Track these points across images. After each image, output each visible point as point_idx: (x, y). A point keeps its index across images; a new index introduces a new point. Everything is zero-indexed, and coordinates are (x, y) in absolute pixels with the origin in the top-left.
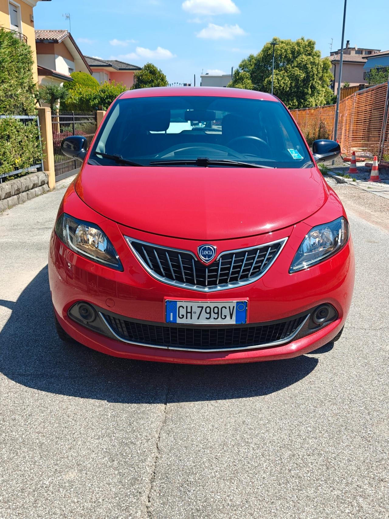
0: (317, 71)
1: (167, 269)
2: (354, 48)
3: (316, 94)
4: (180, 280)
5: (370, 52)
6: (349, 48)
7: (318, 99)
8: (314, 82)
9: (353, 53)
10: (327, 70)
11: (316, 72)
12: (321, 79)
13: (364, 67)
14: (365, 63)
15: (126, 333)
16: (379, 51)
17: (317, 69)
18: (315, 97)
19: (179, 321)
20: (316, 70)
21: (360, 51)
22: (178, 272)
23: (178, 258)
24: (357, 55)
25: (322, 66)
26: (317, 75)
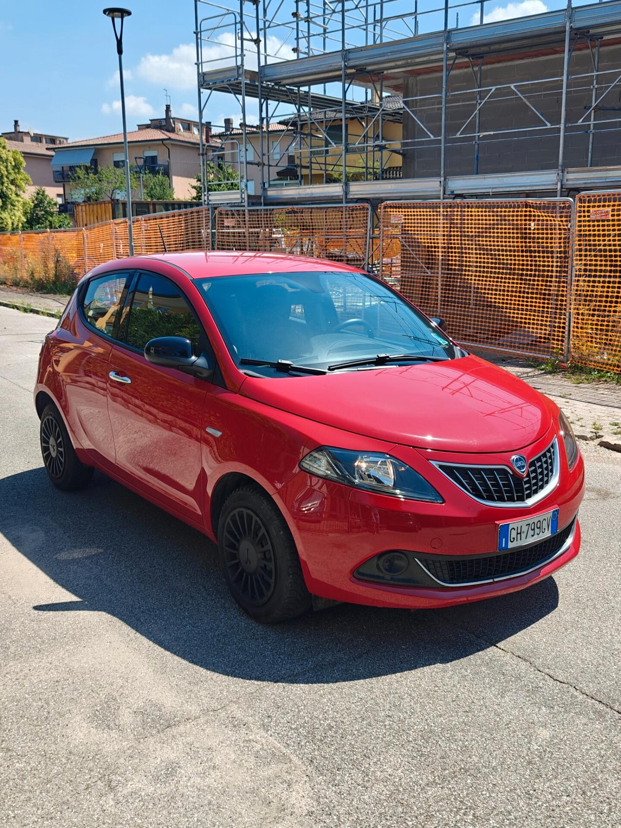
0: (7, 171)
1: (487, 490)
2: (28, 133)
3: (9, 206)
4: (501, 499)
5: (52, 140)
6: (19, 132)
7: (14, 215)
8: (5, 188)
9: (27, 140)
10: (19, 169)
11: (6, 173)
12: (13, 182)
13: (52, 163)
14: (52, 156)
15: (446, 576)
16: (66, 139)
17: (6, 167)
18: (9, 211)
19: (511, 545)
20: (5, 169)
21: (37, 138)
22: (499, 491)
23: (495, 475)
24: (34, 143)
25: (13, 164)
26: (7, 178)
